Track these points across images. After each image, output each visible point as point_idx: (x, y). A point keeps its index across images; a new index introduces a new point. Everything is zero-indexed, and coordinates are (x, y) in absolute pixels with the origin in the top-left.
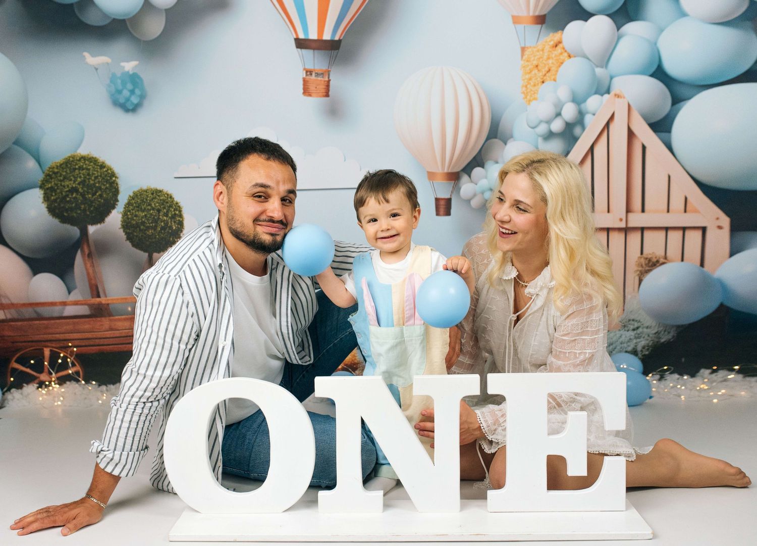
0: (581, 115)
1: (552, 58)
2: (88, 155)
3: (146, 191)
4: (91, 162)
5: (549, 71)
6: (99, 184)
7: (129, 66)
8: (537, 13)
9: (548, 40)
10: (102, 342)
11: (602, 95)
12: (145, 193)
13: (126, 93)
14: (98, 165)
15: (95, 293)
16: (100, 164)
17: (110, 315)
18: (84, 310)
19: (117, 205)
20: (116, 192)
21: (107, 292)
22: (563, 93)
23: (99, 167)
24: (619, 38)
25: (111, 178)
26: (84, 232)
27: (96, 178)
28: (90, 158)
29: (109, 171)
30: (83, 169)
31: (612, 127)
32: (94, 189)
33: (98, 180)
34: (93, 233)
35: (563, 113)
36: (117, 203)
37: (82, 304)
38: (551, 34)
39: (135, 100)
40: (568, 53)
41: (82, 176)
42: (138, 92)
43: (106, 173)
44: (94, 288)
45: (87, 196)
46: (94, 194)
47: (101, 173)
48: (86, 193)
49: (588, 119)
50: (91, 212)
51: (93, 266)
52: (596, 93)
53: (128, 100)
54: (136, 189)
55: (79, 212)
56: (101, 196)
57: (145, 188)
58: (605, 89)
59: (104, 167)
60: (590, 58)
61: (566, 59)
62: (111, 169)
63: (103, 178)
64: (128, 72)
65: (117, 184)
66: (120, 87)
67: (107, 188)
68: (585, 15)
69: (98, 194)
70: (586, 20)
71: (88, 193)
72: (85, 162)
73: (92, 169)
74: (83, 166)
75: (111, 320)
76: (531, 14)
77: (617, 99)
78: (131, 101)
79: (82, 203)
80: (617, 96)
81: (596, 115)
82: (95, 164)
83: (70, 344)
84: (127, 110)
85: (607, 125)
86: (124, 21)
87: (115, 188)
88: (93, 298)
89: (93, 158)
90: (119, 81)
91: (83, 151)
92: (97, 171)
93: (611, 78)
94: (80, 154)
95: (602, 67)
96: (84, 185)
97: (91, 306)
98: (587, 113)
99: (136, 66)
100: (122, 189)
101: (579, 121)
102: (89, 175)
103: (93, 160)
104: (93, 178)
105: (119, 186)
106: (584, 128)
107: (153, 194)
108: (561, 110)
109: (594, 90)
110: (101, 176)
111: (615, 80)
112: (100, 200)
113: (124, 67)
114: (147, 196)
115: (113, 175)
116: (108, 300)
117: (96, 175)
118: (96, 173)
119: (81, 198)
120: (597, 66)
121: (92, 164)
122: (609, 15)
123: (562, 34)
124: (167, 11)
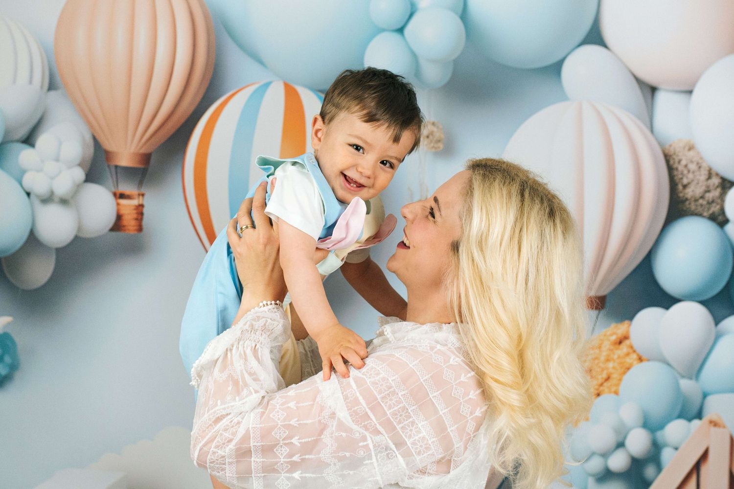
0: (656, 448)
1: (614, 360)
5: (608, 379)
8: (593, 293)
9: (608, 333)
11: (690, 420)
22: (629, 414)
24: (718, 337)
31: (704, 469)
35: (628, 443)
38: (613, 325)
40: (638, 355)
42: (8, 359)
49: (667, 455)
52: (680, 416)
58: (695, 410)
60: (672, 363)
61: (635, 362)
68: (667, 301)
70: (667, 308)
77: (713, 429)
80: (713, 424)
81: (680, 450)
85: (697, 467)
93: (705, 396)
95: (691, 378)
98: (666, 445)
101: (654, 456)
106: (659, 468)
108: (625, 438)
109: (677, 412)
111: (711, 401)
120: (683, 377)
122: (703, 303)
123: (630, 325)
124: (59, 251)
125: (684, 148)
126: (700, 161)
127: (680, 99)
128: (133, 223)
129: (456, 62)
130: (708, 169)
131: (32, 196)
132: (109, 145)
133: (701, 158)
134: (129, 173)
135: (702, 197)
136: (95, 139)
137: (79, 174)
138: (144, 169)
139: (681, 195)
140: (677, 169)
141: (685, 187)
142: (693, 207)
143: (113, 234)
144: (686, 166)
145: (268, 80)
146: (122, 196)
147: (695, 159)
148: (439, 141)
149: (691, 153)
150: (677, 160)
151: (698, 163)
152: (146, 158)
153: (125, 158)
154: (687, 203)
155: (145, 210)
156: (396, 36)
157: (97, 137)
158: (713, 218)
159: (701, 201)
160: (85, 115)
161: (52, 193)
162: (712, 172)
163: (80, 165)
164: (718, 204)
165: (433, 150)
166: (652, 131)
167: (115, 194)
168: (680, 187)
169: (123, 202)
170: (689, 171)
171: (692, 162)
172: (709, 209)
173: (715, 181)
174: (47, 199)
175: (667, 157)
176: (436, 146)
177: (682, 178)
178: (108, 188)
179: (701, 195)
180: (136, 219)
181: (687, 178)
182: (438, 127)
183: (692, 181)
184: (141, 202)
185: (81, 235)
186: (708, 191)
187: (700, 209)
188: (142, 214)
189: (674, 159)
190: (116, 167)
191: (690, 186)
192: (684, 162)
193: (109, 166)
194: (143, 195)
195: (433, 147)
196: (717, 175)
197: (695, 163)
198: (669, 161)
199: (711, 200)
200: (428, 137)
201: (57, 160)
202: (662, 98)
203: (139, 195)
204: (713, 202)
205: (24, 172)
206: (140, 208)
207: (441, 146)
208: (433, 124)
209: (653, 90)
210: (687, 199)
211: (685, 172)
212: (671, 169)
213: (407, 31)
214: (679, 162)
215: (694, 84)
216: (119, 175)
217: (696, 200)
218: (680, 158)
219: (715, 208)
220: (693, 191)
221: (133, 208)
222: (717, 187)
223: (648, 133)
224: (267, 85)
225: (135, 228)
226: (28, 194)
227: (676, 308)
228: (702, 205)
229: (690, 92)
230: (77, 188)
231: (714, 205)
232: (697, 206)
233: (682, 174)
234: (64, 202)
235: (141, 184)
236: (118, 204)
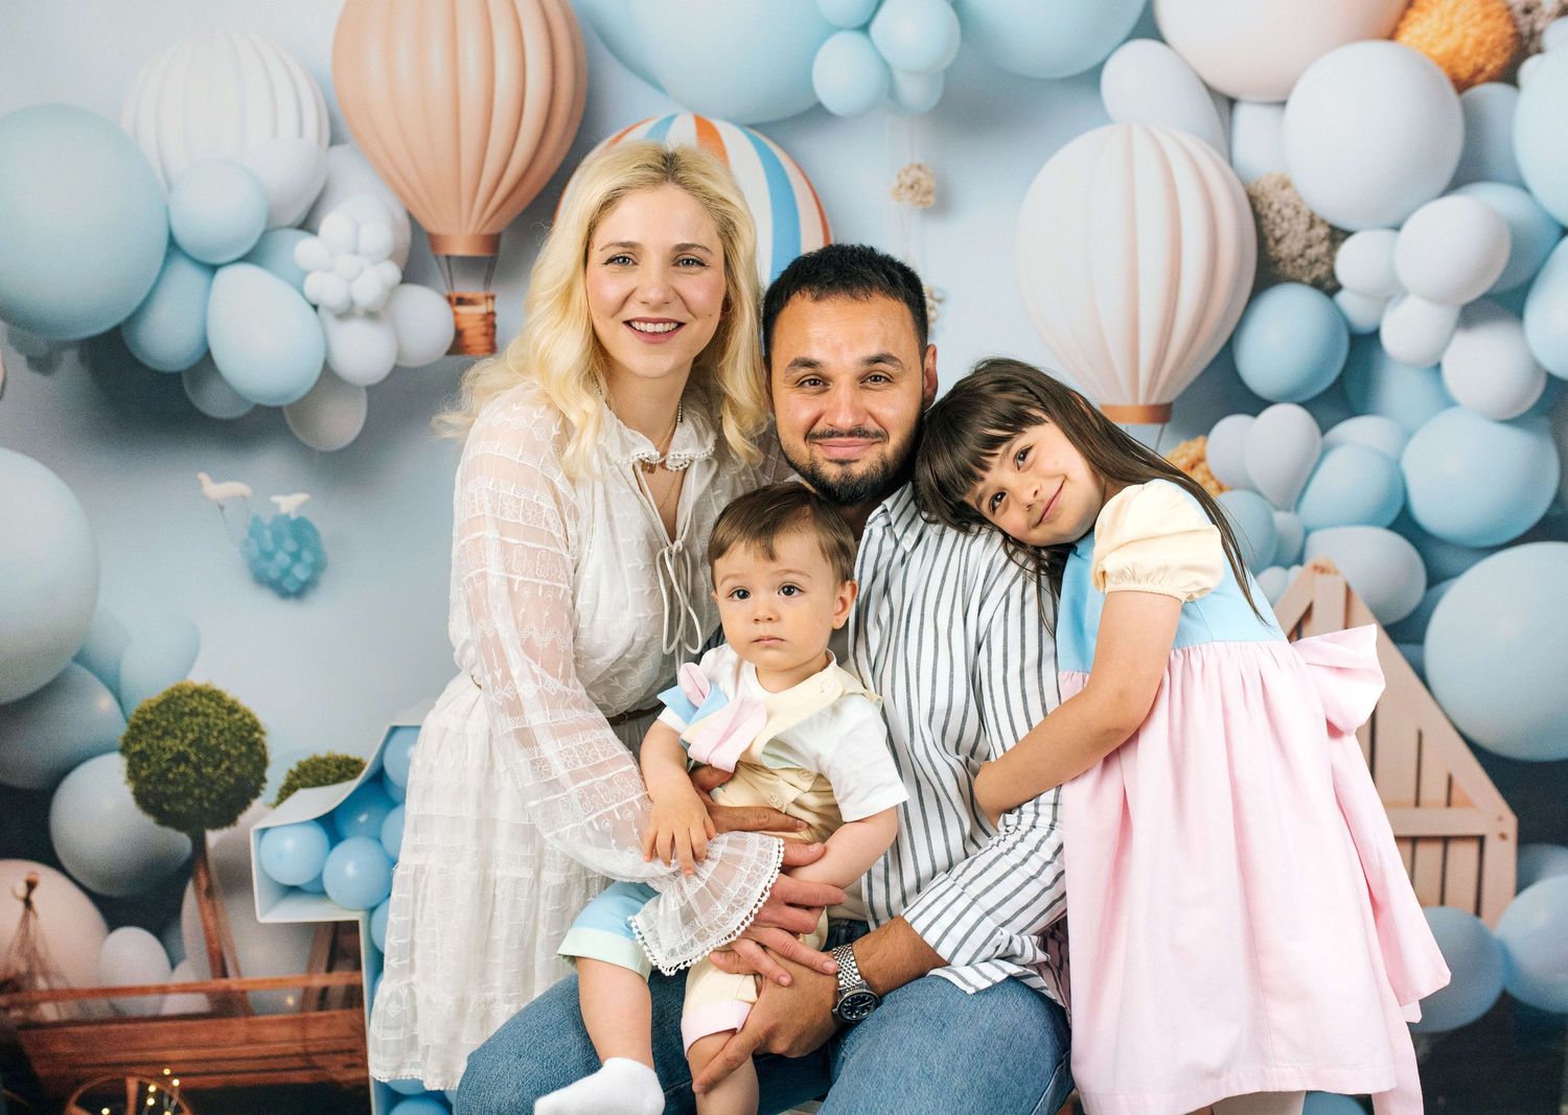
2: (207, 686)
3: (325, 761)
4: (211, 700)
6: (226, 745)
7: (290, 503)
8: (1153, 401)
9: (1177, 455)
10: (231, 1066)
11: (1287, 567)
12: (323, 766)
13: (282, 559)
14: (225, 708)
15: (219, 967)
16: (227, 705)
17: (248, 1012)
18: (197, 1003)
19: (263, 789)
20: (262, 762)
21: (243, 968)
23: (225, 711)
24: (1326, 451)
25: (250, 733)
26: (199, 844)
27: (221, 732)
28: (210, 693)
29: (247, 720)
30: (197, 715)
32: (217, 756)
33: (223, 737)
34: (216, 847)
36: (264, 785)
37: (195, 991)
38: (1183, 444)
39: (301, 573)
40: (1218, 481)
41: (196, 728)
42: (307, 556)
43: (240, 723)
44: (217, 958)
45: (204, 771)
46: (217, 767)
47: (229, 723)
48: (203, 765)
50: (212, 802)
51: (215, 913)
52: (1275, 562)
53: (287, 572)
54: (304, 758)
55: (190, 802)
56: (229, 770)
57: (322, 754)
58: (1296, 551)
59: (236, 711)
60: (1265, 493)
62: (249, 715)
63: (234, 734)
64: (287, 516)
65: (263, 746)
66: (270, 546)
67: (241, 754)
68: (1255, 404)
69: (223, 766)
70: (1255, 414)
71: (207, 764)
72: (201, 700)
73: (213, 715)
74: (196, 708)
75: (250, 1024)
76: (1141, 402)
77: (1319, 578)
78: (294, 576)
79: (197, 784)
80: (1319, 570)
82: (218, 704)
83: (167, 1072)
84: (285, 594)
85: (1298, 629)
86: (278, 410)
87: (259, 754)
88: (214, 977)
89: (215, 691)
90: (268, 534)
91: (197, 678)
92: (223, 719)
93: (1307, 533)
94: (192, 683)
95: (1288, 510)
96: (199, 749)
97: (211, 994)
99: (304, 505)
100: (273, 755)
102: (207, 726)
103: (215, 697)
104: (215, 734)
105: (268, 751)
107: (339, 767)
109: (1271, 556)
110: (229, 729)
111: (1316, 539)
112: (227, 778)
113: (277, 505)
114: (328, 772)
115: (255, 727)
116: (246, 983)
117: (220, 728)
118: (219, 722)
119: (194, 775)
120: (1278, 509)
121: (213, 704)
122: (1304, 405)
123: (1205, 442)
124: (371, 390)
125: (1276, 185)
126: (1298, 203)
127: (1269, 114)
128: (482, 340)
129: (948, 73)
130: (1308, 214)
131: (320, 309)
132: (433, 225)
133: (1300, 199)
134: (469, 265)
135: (1301, 256)
136: (410, 216)
137: (392, 272)
138: (492, 258)
139: (1273, 254)
140: (1266, 216)
141: (1278, 241)
142: (1289, 270)
143: (453, 358)
144: (1279, 211)
145: (670, 113)
146: (461, 301)
147: (1291, 201)
148: (928, 193)
149: (1286, 193)
150: (1266, 204)
151: (1295, 207)
152: (493, 242)
153: (461, 242)
154: (1281, 264)
155: (498, 321)
156: (858, 37)
157: (414, 213)
158: (1317, 284)
159: (1300, 261)
160: (393, 181)
161: (352, 303)
162: (1316, 218)
163: (393, 257)
164: (1324, 263)
165: (921, 207)
166: (1231, 162)
167: (449, 299)
168: (1271, 242)
169: (463, 310)
170: (1283, 219)
171: (1287, 205)
172: (1310, 273)
173: (1321, 231)
174: (346, 314)
175: (1253, 200)
176: (924, 200)
177: (1273, 230)
178: (437, 290)
179: (1300, 252)
180: (486, 334)
181: (1281, 229)
182: (926, 173)
183: (1288, 232)
184: (490, 309)
185: (403, 364)
186: (1309, 246)
187: (1298, 273)
188: (494, 326)
189: (1261, 202)
190: (448, 257)
191: (1284, 240)
192: (1276, 207)
193: (436, 257)
194: (493, 298)
195: (921, 202)
196: (1323, 222)
197: (1292, 206)
198: (1256, 206)
199: (1313, 259)
200: (912, 187)
201: (355, 252)
202: (1243, 113)
203: (487, 298)
204: (1317, 261)
205: (305, 273)
206: (490, 317)
207: (932, 199)
208: (919, 167)
209: (1232, 102)
210: (1280, 259)
211: (1278, 220)
212: (1258, 217)
213: (874, 28)
214: (1270, 205)
215: (1289, 91)
216: (453, 270)
217: (1293, 260)
218: (1270, 200)
219: (1320, 271)
220: (1289, 247)
221: (480, 317)
222: (1324, 239)
223: (1226, 166)
224: (670, 120)
225: (483, 348)
226: (315, 307)
227: (1268, 414)
228: (1301, 267)
229: (1283, 104)
230: (391, 294)
231: (1318, 265)
232: (1294, 268)
233: (1274, 223)
234: (372, 315)
235: (488, 281)
236: (456, 314)
